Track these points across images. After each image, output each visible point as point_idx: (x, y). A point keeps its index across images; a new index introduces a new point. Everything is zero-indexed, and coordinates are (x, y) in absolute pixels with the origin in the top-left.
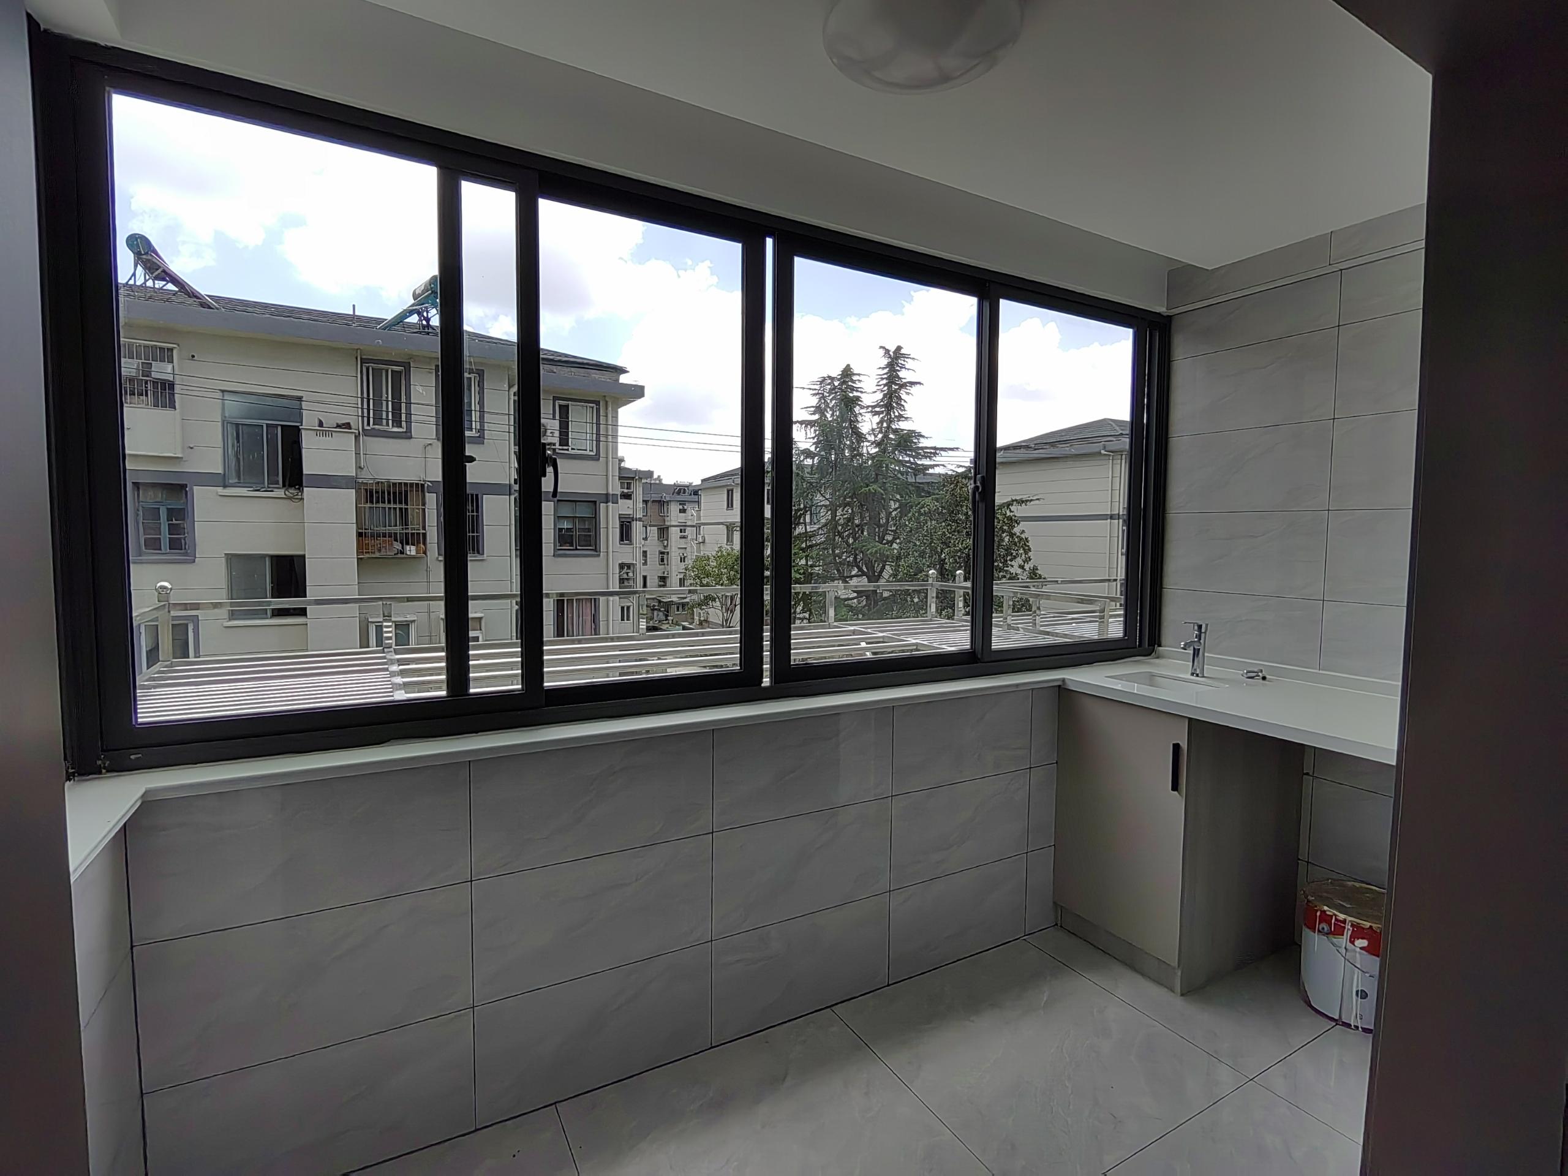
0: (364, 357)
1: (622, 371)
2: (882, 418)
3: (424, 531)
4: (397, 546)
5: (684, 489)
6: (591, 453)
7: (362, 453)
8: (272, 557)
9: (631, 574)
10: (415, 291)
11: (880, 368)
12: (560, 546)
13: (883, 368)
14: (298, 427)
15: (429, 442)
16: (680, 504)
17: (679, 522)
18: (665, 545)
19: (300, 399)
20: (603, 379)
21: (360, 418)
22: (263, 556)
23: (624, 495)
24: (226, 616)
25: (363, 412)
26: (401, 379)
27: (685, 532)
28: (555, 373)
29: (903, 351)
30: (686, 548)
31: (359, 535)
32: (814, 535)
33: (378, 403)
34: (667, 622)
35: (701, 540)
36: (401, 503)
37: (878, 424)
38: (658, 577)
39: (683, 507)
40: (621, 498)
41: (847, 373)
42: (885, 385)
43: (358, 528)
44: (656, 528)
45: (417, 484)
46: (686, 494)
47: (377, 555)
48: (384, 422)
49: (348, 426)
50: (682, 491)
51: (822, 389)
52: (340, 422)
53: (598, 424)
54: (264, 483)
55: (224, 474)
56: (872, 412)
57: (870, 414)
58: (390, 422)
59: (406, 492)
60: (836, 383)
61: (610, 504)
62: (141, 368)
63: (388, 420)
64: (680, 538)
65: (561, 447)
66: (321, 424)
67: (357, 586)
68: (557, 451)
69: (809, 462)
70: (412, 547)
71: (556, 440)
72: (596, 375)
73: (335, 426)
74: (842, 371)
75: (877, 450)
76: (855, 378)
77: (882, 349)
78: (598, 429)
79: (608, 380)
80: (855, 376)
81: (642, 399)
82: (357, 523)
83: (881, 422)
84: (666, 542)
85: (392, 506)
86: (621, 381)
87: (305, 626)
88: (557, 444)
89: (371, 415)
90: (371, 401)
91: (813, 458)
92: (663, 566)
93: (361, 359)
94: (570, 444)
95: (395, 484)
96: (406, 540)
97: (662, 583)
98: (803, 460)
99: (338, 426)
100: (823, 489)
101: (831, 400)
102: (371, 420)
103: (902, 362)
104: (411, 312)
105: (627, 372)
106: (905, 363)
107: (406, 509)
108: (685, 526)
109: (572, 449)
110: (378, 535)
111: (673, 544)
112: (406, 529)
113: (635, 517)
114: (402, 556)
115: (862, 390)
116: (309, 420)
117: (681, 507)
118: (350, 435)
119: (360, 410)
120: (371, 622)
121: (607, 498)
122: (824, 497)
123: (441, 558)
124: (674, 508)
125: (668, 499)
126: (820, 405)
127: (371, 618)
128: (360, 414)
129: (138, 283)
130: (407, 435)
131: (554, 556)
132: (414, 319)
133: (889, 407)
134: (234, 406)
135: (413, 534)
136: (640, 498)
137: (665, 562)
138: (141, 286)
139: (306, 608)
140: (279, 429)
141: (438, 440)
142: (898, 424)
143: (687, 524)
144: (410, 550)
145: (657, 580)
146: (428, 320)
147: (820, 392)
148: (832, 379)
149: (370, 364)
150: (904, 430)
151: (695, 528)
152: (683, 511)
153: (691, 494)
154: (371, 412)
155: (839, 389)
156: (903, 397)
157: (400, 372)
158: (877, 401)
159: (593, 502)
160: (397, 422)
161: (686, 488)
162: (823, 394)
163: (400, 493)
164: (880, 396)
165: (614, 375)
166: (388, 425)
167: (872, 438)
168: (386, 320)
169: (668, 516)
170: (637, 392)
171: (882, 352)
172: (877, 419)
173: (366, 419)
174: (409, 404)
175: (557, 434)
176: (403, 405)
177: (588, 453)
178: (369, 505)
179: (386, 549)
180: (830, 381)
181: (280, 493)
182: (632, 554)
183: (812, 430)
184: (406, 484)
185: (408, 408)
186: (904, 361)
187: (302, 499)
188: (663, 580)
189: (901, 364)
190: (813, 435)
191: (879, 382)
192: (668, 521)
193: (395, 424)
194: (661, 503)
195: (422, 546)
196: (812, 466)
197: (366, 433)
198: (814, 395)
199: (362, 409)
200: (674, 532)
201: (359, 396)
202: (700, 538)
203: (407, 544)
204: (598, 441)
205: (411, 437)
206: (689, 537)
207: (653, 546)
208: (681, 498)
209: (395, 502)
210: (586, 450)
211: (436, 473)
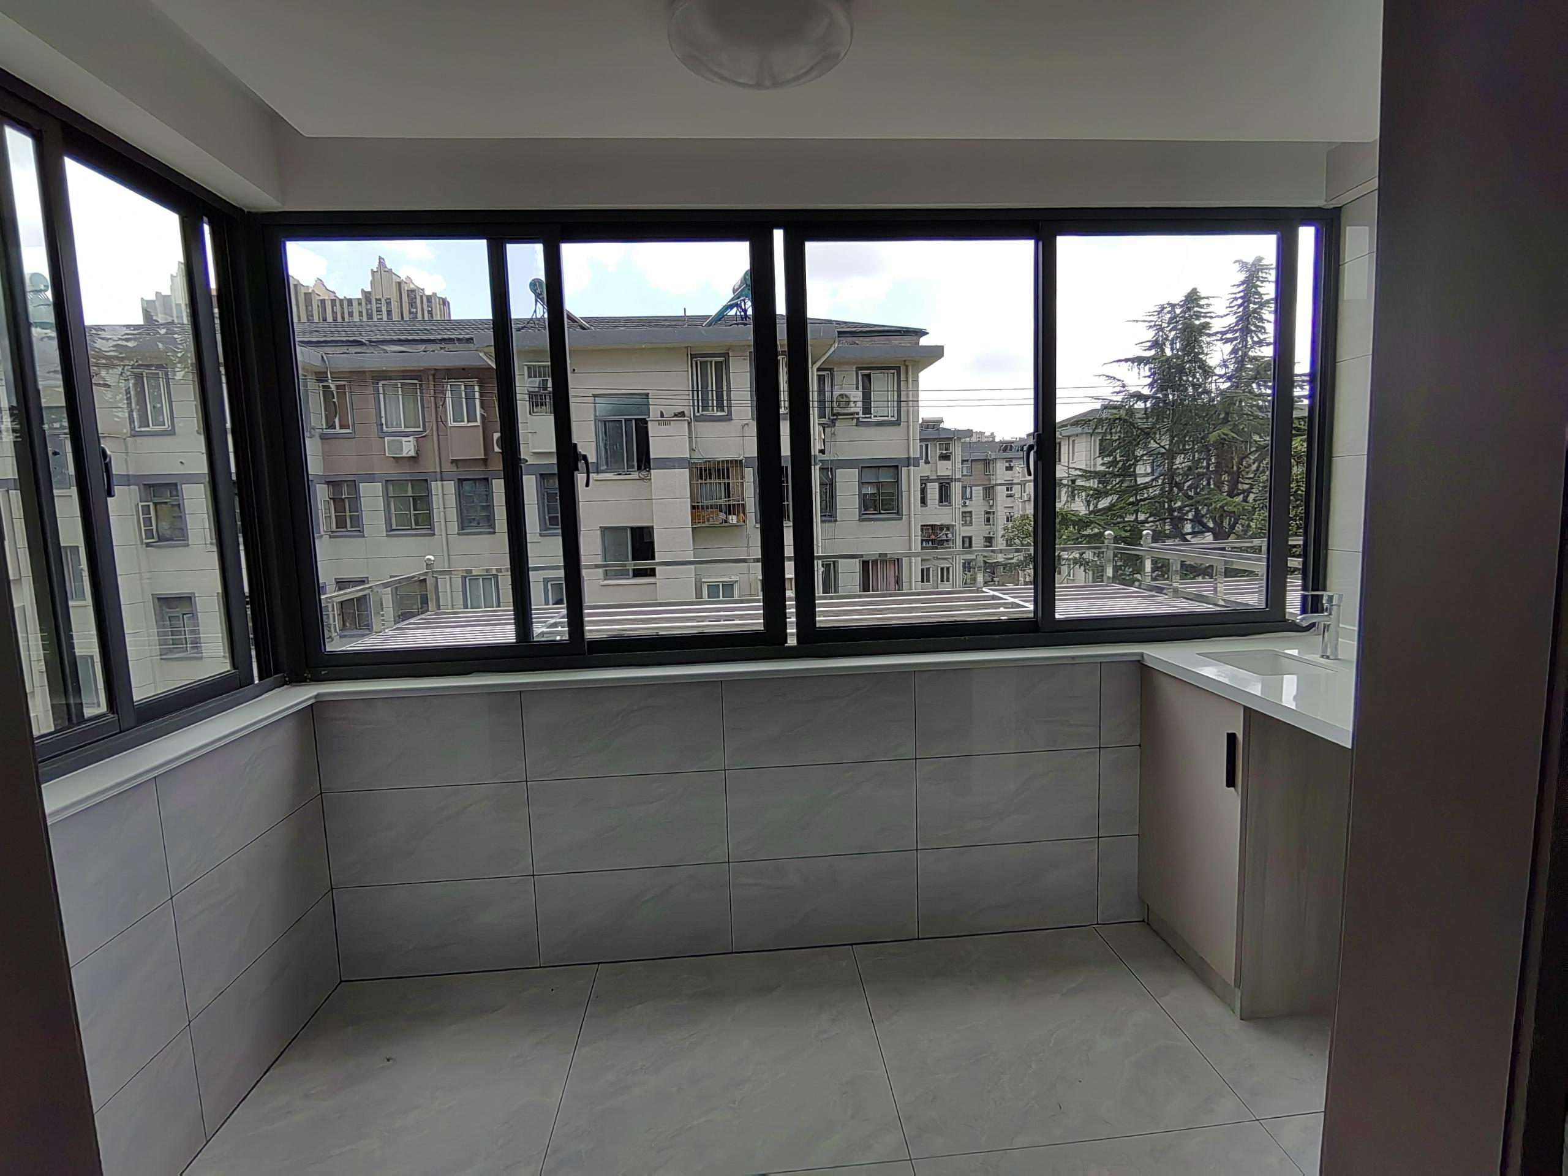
0: (692, 353)
1: (922, 333)
2: (1236, 345)
3: (743, 502)
4: (722, 516)
5: (1011, 446)
6: (893, 419)
7: (694, 437)
8: (632, 529)
9: (950, 536)
10: (734, 286)
11: (1235, 285)
12: (865, 510)
13: (1239, 286)
14: (645, 419)
15: (746, 422)
16: (1006, 462)
17: (1005, 481)
18: (991, 504)
19: (647, 395)
20: (903, 345)
21: (692, 407)
22: (625, 528)
23: (942, 457)
24: (602, 577)
25: (693, 403)
26: (722, 368)
27: (1011, 491)
28: (857, 344)
29: (1264, 262)
30: (1013, 507)
31: (693, 507)
32: (1146, 488)
33: (705, 392)
34: (993, 583)
35: (1026, 498)
36: (724, 478)
37: (1231, 353)
38: (984, 537)
39: (1010, 464)
40: (939, 460)
41: (1193, 298)
42: (1240, 306)
43: (692, 501)
44: (981, 488)
45: (736, 461)
46: (1013, 450)
47: (707, 524)
48: (710, 408)
49: (682, 414)
50: (1009, 447)
51: (1159, 320)
52: (677, 412)
53: (899, 391)
54: (624, 468)
55: (597, 464)
56: (1221, 340)
57: (1219, 343)
58: (715, 408)
59: (728, 470)
60: (1178, 311)
61: (912, 468)
62: (541, 386)
63: (713, 406)
64: (1007, 497)
65: (864, 416)
66: (662, 415)
67: (692, 552)
68: (861, 420)
69: (1140, 405)
70: (734, 516)
71: (860, 410)
72: (896, 341)
73: (673, 415)
74: (1185, 296)
75: (1228, 384)
76: (1202, 302)
77: (1237, 263)
78: (899, 396)
79: (909, 345)
80: (1202, 301)
81: (942, 359)
82: (691, 498)
83: (1234, 351)
84: (991, 502)
85: (718, 481)
86: (921, 344)
87: (655, 585)
88: (861, 413)
89: (700, 404)
90: (700, 392)
91: (1145, 402)
92: (989, 526)
93: (691, 354)
94: (872, 412)
95: (719, 462)
96: (730, 510)
97: (988, 544)
98: (1134, 404)
99: (676, 415)
100: (1158, 436)
101: (1170, 331)
102: (700, 408)
103: (1264, 275)
104: (730, 307)
105: (927, 333)
106: (1267, 276)
107: (729, 484)
108: (1012, 484)
109: (875, 416)
110: (707, 507)
111: (999, 503)
112: (728, 501)
113: (954, 478)
114: (726, 524)
115: (1212, 315)
116: (654, 412)
117: (1007, 465)
118: (683, 422)
119: (691, 401)
120: (703, 582)
121: (908, 462)
122: (1159, 444)
123: (758, 525)
124: (1001, 466)
125: (993, 457)
126: (1157, 338)
127: (705, 578)
128: (691, 404)
129: (539, 317)
130: (728, 418)
131: (859, 520)
132: (733, 312)
133: (1246, 331)
134: (603, 406)
135: (734, 505)
136: (959, 459)
137: (991, 522)
138: (541, 318)
139: (655, 568)
140: (634, 422)
141: (753, 420)
142: (1260, 350)
143: (1014, 482)
144: (732, 520)
145: (982, 541)
146: (745, 311)
147: (1157, 323)
148: (1173, 306)
149: (698, 359)
150: (1265, 357)
151: (1020, 486)
152: (1009, 468)
153: (1018, 450)
154: (700, 401)
155: (1181, 317)
156: (1264, 317)
157: (721, 362)
158: (1230, 325)
159: (894, 467)
160: (720, 407)
161: (1012, 444)
162: (1161, 325)
163: (723, 470)
164: (1231, 320)
165: (915, 338)
166: (713, 410)
167: (1222, 371)
168: (711, 316)
169: (993, 475)
170: (936, 353)
171: (1237, 266)
172: (1228, 347)
173: (696, 408)
174: (729, 391)
175: (860, 404)
176: (725, 393)
177: (890, 419)
178: (700, 481)
179: (713, 519)
180: (1170, 309)
181: (635, 475)
182: (951, 515)
183: (1147, 368)
184: (727, 461)
185: (729, 395)
186: (1266, 273)
187: (650, 479)
188: (989, 540)
189: (1262, 277)
190: (1149, 374)
191: (1232, 302)
192: (993, 480)
193: (719, 409)
194: (987, 462)
195: (742, 515)
196: (1146, 409)
197: (697, 419)
198: (1151, 327)
199: (693, 400)
200: (1001, 491)
201: (691, 389)
202: (1025, 496)
203: (730, 514)
204: (899, 407)
205: (731, 419)
206: (1016, 496)
207: (977, 505)
208: (1007, 455)
209: (719, 478)
210: (888, 416)
211: (752, 450)
